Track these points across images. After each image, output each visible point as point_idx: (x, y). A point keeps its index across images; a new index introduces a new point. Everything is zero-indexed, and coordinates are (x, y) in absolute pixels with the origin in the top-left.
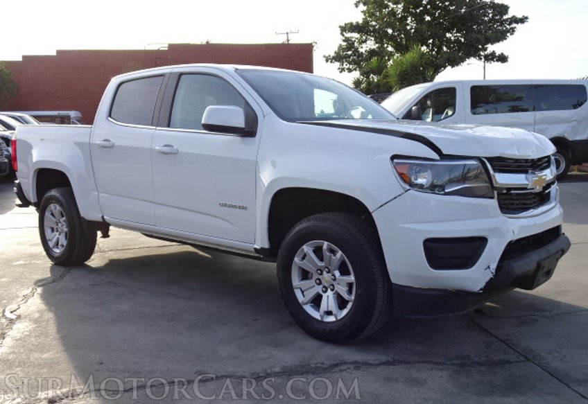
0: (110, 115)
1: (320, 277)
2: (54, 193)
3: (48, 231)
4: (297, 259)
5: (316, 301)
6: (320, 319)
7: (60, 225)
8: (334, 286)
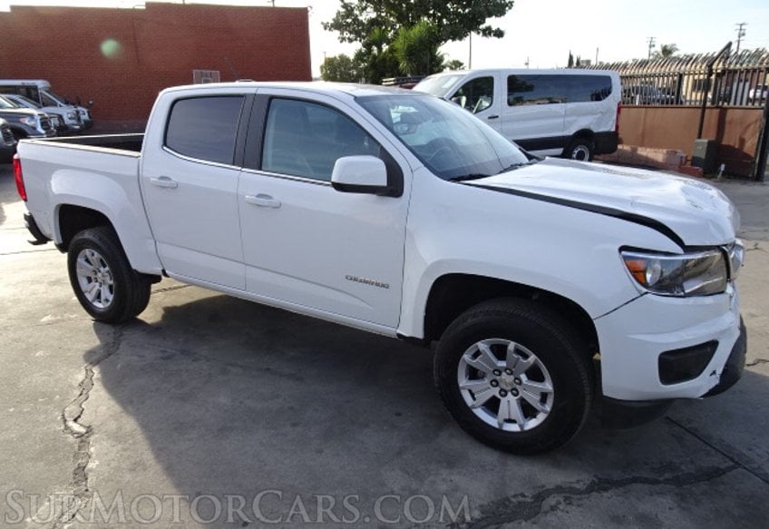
0: (165, 144)
1: (498, 378)
2: (87, 235)
3: (83, 283)
4: (466, 357)
5: (492, 406)
6: (497, 426)
7: (100, 275)
8: (517, 390)
